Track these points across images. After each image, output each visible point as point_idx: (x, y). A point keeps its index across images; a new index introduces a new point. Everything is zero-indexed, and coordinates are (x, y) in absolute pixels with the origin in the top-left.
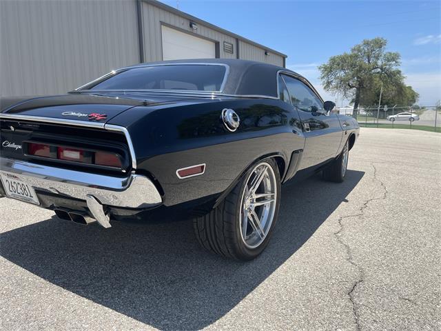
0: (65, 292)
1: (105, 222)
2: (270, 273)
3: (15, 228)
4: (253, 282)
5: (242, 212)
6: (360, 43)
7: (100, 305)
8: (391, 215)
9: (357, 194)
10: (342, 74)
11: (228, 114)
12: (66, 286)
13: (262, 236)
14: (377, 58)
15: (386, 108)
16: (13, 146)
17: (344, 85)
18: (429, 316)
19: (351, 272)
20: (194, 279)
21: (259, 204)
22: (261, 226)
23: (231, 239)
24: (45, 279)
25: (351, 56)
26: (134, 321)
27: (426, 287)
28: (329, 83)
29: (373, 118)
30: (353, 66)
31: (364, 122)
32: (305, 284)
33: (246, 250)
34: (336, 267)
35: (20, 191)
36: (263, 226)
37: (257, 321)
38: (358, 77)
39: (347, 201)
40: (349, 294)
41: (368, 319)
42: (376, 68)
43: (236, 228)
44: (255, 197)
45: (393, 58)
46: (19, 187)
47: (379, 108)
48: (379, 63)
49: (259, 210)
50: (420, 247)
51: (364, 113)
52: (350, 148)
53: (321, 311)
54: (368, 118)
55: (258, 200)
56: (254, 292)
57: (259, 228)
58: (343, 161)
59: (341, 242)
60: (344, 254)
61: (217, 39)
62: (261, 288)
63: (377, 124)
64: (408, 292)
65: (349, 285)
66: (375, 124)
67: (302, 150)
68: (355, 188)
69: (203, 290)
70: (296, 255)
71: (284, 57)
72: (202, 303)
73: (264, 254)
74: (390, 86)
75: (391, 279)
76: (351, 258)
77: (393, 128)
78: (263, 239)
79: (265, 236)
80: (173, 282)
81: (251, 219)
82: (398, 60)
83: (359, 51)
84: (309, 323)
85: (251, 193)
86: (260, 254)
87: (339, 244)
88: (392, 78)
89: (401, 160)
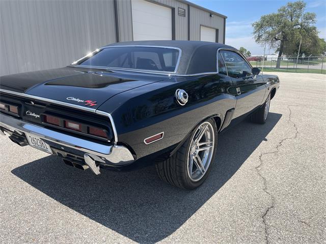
0: (71, 211)
1: (97, 171)
2: (208, 199)
3: (34, 160)
4: (196, 206)
5: (190, 157)
6: (285, 5)
7: (94, 221)
8: (298, 153)
9: (274, 135)
10: (270, 29)
11: (180, 94)
12: (71, 206)
13: (203, 171)
14: (298, 17)
15: (303, 56)
16: (34, 115)
17: (272, 38)
18: (318, 236)
19: (266, 200)
20: (156, 204)
21: (201, 150)
22: (203, 165)
23: (181, 178)
24: (57, 200)
25: (278, 15)
26: (117, 233)
27: (318, 212)
28: (259, 37)
29: (293, 64)
30: (279, 23)
31: (286, 67)
32: (232, 208)
33: (191, 183)
34: (255, 196)
35: (39, 144)
36: (204, 165)
37: (198, 236)
38: (283, 32)
39: (266, 140)
40: (263, 217)
41: (275, 237)
42: (297, 25)
43: (184, 170)
44: (199, 145)
45: (310, 17)
46: (38, 141)
47: (298, 57)
48: (300, 21)
49: (201, 154)
50: (318, 179)
51: (287, 60)
52: (271, 98)
53: (242, 230)
54: (289, 63)
55: (201, 147)
56: (197, 213)
57: (201, 166)
58: (266, 108)
59: (260, 175)
60: (261, 185)
61: (173, 6)
62: (201, 211)
63: (296, 69)
64: (304, 216)
65: (263, 210)
66: (294, 69)
67: (234, 109)
68: (274, 128)
69: (162, 212)
70: (227, 185)
71: (225, 18)
72: (161, 221)
73: (204, 184)
74: (308, 39)
75: (294, 206)
76: (266, 188)
77: (308, 72)
78: (204, 174)
79: (205, 171)
80: (142, 205)
81: (196, 160)
82: (314, 19)
83: (284, 11)
84: (233, 239)
85: (196, 142)
86: (202, 184)
87: (259, 177)
88: (309, 32)
89: (311, 104)
